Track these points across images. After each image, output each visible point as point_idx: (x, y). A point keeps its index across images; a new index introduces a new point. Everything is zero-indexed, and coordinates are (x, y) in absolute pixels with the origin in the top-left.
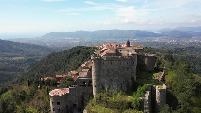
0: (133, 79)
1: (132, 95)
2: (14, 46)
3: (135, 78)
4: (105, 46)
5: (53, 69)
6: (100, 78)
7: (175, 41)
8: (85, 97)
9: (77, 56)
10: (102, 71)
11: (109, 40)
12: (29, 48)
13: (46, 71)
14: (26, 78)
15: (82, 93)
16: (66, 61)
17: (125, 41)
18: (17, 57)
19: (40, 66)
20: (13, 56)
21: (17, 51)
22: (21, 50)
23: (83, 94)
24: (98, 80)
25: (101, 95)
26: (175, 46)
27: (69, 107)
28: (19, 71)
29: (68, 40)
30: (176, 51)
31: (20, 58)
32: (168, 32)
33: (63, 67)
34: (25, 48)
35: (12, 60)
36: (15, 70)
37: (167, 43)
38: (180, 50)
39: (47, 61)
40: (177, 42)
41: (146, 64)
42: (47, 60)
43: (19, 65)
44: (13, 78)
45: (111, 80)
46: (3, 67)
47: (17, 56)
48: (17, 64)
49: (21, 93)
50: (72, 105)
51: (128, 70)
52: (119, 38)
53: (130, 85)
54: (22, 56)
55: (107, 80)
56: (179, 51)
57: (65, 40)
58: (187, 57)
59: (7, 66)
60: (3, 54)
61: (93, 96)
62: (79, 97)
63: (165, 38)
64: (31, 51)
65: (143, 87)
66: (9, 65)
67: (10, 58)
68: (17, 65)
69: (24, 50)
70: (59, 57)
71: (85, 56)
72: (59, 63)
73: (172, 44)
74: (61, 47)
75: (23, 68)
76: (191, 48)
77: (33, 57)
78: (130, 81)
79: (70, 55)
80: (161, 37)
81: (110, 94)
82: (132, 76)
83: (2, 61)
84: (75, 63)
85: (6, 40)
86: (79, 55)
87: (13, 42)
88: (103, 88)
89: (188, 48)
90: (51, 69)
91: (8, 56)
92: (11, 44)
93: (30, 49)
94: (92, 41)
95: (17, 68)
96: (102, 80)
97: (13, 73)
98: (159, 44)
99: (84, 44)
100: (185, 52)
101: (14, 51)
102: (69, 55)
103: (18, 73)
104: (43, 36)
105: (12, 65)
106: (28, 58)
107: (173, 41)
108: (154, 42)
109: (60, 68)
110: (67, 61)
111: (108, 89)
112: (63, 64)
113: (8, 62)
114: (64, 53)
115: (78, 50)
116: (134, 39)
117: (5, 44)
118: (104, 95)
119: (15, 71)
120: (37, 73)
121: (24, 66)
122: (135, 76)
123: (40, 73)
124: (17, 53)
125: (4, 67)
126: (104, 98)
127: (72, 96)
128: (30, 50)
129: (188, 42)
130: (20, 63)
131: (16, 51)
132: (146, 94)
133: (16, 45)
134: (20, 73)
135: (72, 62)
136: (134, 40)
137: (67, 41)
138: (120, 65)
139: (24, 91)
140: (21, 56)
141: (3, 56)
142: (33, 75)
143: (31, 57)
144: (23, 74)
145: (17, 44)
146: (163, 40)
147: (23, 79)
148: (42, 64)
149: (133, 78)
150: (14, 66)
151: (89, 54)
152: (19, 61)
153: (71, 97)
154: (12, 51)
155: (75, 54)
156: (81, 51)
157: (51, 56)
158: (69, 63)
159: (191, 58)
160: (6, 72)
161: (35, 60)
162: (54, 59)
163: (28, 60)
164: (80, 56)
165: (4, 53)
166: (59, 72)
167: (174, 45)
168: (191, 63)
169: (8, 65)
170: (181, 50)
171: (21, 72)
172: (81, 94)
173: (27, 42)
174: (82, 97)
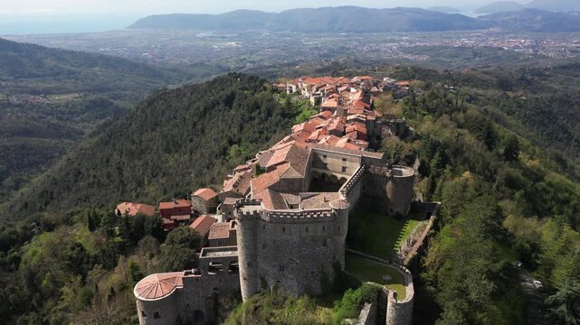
0: (336, 266)
1: (331, 305)
2: (48, 61)
3: (342, 263)
4: (304, 85)
5: (160, 149)
6: (255, 260)
7: (528, 43)
8: (222, 300)
9: (226, 113)
10: (260, 245)
11: (327, 39)
12: (91, 67)
13: (143, 152)
14: (87, 170)
15: (215, 289)
16: (195, 124)
17: (374, 42)
18: (60, 94)
19: (125, 131)
20: (48, 92)
21: (58, 74)
22: (70, 73)
23: (217, 292)
24: (250, 264)
25: (257, 302)
26: (526, 60)
27: (185, 319)
28: (69, 136)
29: (203, 39)
30: (523, 79)
31: (70, 97)
32: (508, 14)
33: (188, 142)
34: (82, 65)
35: (48, 104)
36: (57, 132)
37: (501, 49)
38: (537, 75)
39: (144, 115)
40: (533, 47)
41: (389, 196)
42: (143, 111)
43: (68, 119)
44: (53, 157)
45: (282, 268)
46: (23, 126)
47: (60, 91)
48: (63, 114)
49: (73, 249)
50: (191, 315)
51: (325, 244)
52: (357, 32)
53: (330, 279)
54: (76, 92)
55: (274, 267)
56: (533, 79)
57: (196, 38)
58: (552, 100)
59: (35, 123)
60: (20, 84)
61: (240, 300)
62: (207, 298)
63: (497, 34)
64: (98, 76)
65: (358, 293)
66: (40, 117)
67: (40, 99)
68: (61, 119)
69: (79, 73)
70: (178, 104)
71: (247, 115)
72: (176, 131)
73: (519, 54)
74: (186, 61)
75: (79, 127)
76: (570, 69)
77: (105, 96)
78: (331, 270)
79: (206, 109)
80: (485, 31)
81: (280, 299)
82: (334, 258)
83: (19, 105)
84: (220, 135)
85: (24, 41)
86: (231, 108)
87: (45, 48)
88: (265, 285)
89: (563, 67)
90: (155, 148)
91: (35, 92)
92: (39, 55)
93: (96, 69)
94: (277, 45)
95: (64, 127)
96: (263, 265)
97: (53, 141)
98: (475, 55)
99: (252, 53)
100: (552, 81)
101: (50, 75)
102: (202, 108)
103: (68, 141)
104: (130, 27)
105: (49, 118)
106: (93, 97)
107: (520, 43)
108: (463, 48)
109: (180, 146)
110: (199, 127)
111: (276, 288)
112: (186, 134)
113: (35, 110)
114: (192, 94)
115: (229, 93)
116: (403, 36)
117: (23, 54)
118: (265, 301)
119: (60, 136)
120: (116, 157)
121: (83, 121)
122: (343, 257)
123: (126, 155)
124: (60, 80)
125: (26, 124)
126: (264, 312)
127: (189, 296)
128: (95, 74)
129: (565, 47)
130: (70, 113)
131: (56, 74)
132: (362, 311)
133: (53, 58)
134: (73, 141)
135: (211, 129)
136: (402, 41)
137: (202, 43)
138: (304, 234)
139: (79, 245)
140: (71, 92)
141: (23, 92)
142: (108, 161)
143: (100, 96)
144: (81, 150)
145: (57, 54)
146: (491, 42)
147: (80, 173)
148: (131, 125)
149: (338, 262)
150: (55, 121)
151: (259, 108)
152: (67, 105)
153: (188, 298)
154: (44, 76)
155: (218, 103)
156: (237, 96)
157: (154, 100)
158: (203, 131)
159: (565, 102)
160: (34, 139)
161: (112, 104)
162: (163, 112)
163: (94, 102)
164: (233, 112)
165: (21, 82)
166: (176, 155)
167: (521, 58)
168: (562, 118)
169: (36, 120)
170: (540, 73)
171: (75, 140)
172: (212, 292)
173: (83, 47)
174: (216, 297)
